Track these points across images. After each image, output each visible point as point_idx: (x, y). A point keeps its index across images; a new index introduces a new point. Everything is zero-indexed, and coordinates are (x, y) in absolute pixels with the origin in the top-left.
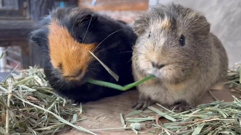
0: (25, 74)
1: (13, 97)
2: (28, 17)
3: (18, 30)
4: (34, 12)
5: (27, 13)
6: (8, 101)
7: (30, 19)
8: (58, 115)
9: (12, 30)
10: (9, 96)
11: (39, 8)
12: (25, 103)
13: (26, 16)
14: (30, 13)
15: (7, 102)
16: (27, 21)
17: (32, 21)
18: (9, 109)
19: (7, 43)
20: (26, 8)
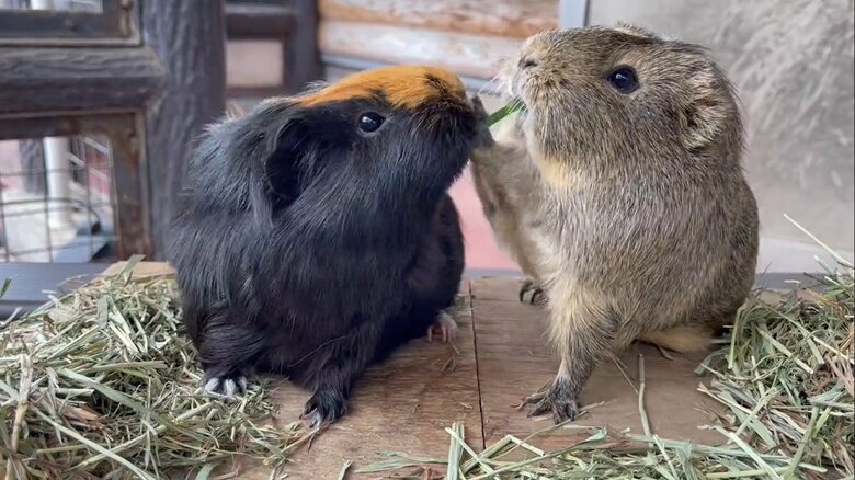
0: (86, 304)
1: (29, 414)
2: (135, 40)
3: (100, 84)
4: (153, 23)
5: (134, 27)
6: (15, 429)
7: (141, 45)
8: (151, 470)
9: (82, 83)
10: (19, 413)
11: (168, 9)
12: (63, 434)
13: (129, 35)
14: (141, 26)
15: (10, 432)
16: (133, 53)
17: (147, 51)
18: (14, 458)
19: (66, 125)
20: (127, 9)
